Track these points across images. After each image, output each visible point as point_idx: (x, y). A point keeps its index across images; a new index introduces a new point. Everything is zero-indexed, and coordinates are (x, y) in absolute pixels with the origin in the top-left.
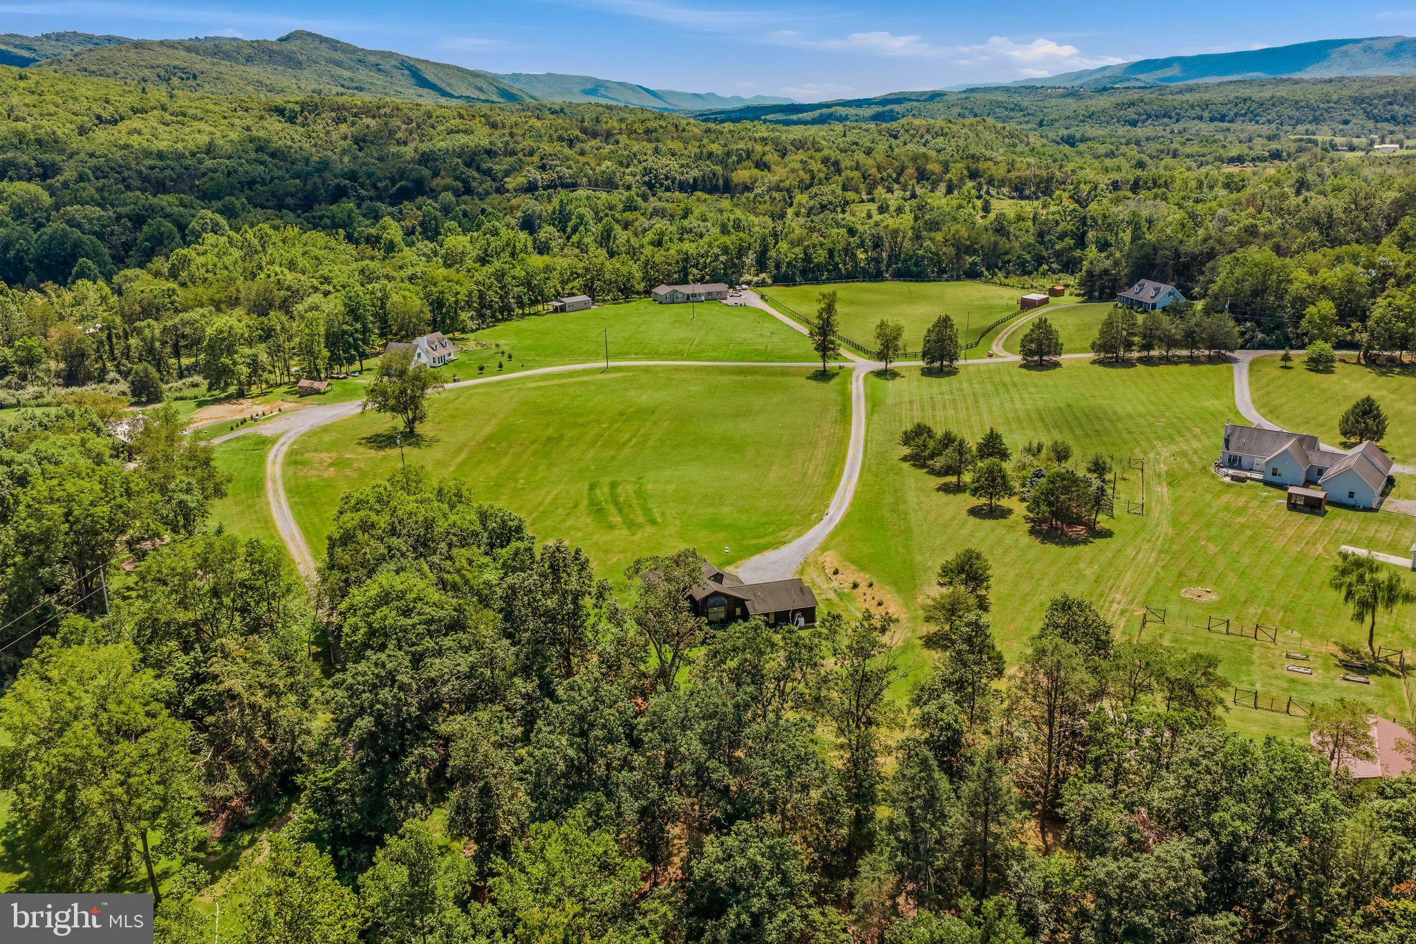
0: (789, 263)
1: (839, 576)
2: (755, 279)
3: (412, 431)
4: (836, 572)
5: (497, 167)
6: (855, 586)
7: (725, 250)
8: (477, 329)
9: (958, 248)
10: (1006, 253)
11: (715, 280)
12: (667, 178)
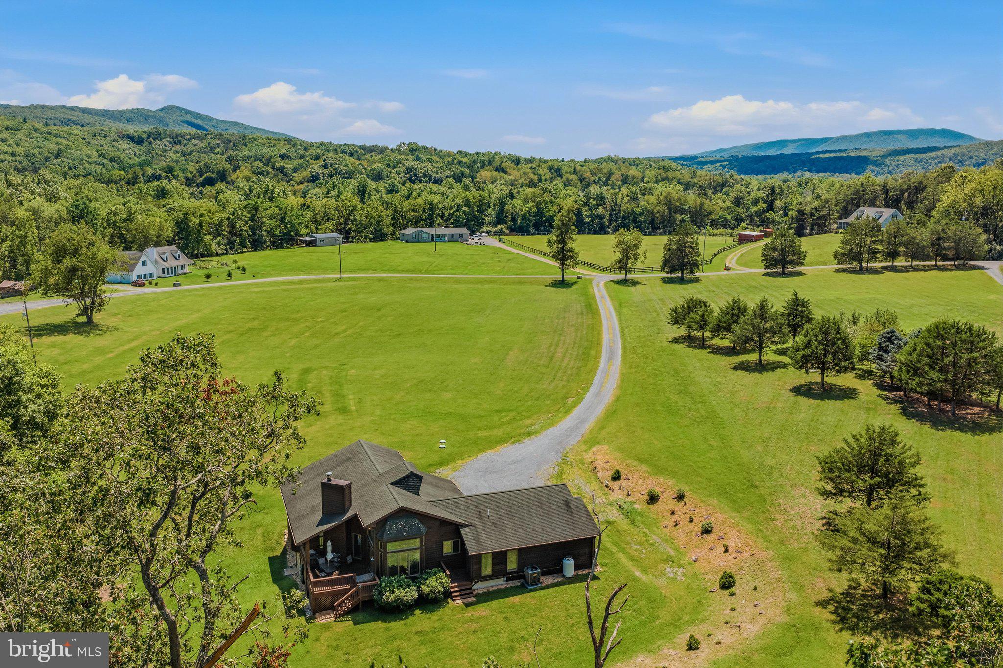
0: (524, 217)
1: (622, 482)
2: (494, 229)
3: (90, 321)
4: (616, 477)
5: (289, 166)
6: (653, 499)
7: (467, 203)
8: (224, 254)
9: (669, 209)
10: (710, 213)
11: (457, 224)
12: (425, 176)
